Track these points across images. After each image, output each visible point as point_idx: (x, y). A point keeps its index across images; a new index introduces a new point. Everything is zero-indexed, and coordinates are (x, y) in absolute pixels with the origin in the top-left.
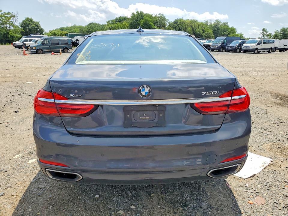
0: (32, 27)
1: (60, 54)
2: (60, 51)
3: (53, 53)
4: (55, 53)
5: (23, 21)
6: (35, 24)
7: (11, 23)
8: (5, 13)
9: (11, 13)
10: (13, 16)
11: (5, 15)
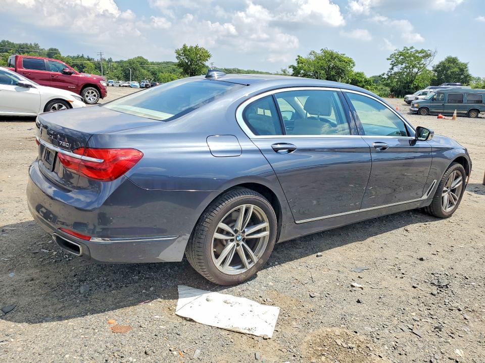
0: (451, 72)
1: (453, 119)
2: (455, 114)
3: (440, 115)
4: (444, 117)
5: (440, 63)
6: (459, 68)
7: (422, 66)
8: (417, 51)
9: (425, 51)
10: (427, 56)
11: (417, 54)
